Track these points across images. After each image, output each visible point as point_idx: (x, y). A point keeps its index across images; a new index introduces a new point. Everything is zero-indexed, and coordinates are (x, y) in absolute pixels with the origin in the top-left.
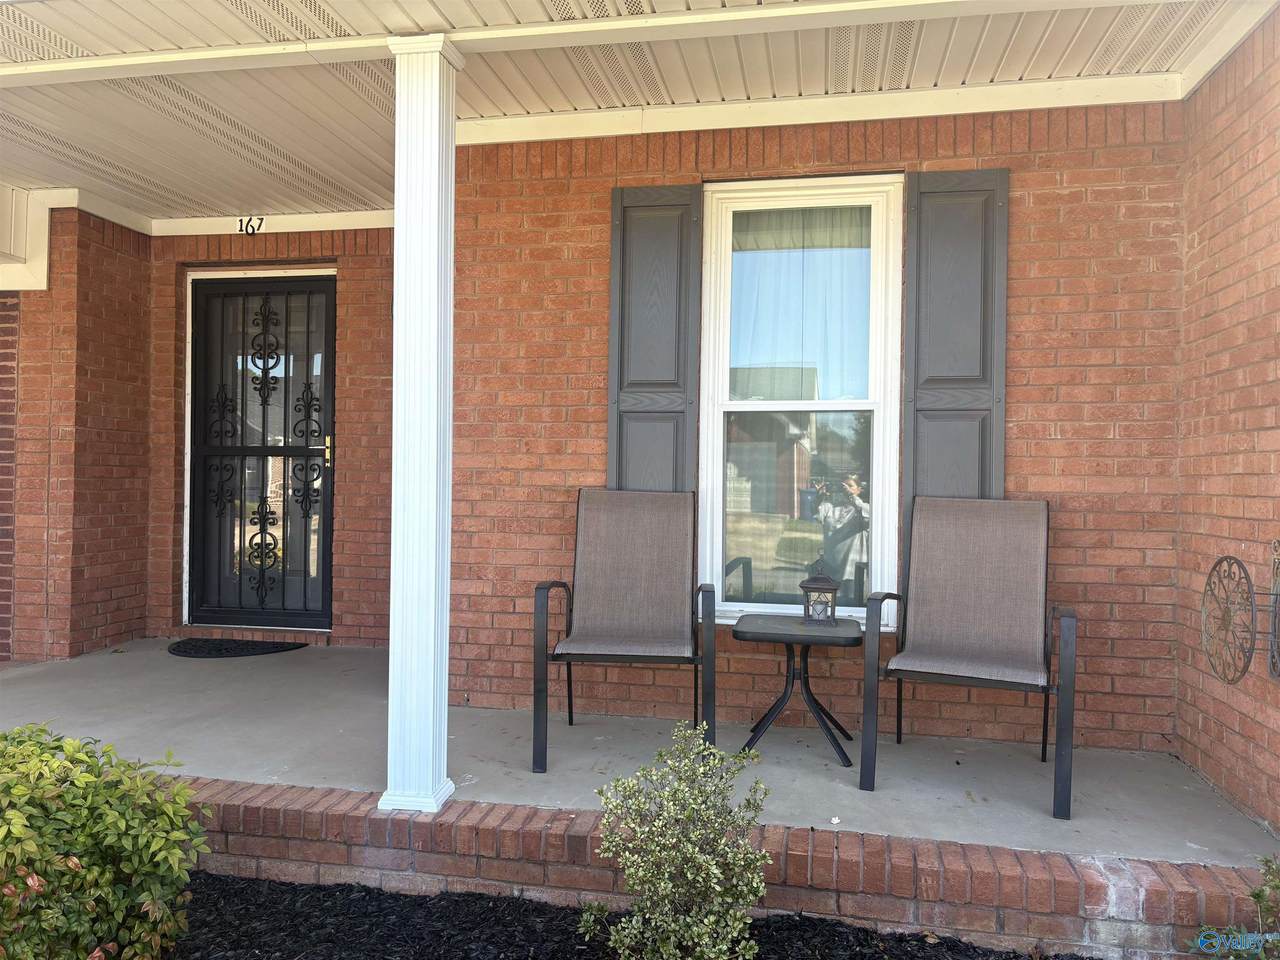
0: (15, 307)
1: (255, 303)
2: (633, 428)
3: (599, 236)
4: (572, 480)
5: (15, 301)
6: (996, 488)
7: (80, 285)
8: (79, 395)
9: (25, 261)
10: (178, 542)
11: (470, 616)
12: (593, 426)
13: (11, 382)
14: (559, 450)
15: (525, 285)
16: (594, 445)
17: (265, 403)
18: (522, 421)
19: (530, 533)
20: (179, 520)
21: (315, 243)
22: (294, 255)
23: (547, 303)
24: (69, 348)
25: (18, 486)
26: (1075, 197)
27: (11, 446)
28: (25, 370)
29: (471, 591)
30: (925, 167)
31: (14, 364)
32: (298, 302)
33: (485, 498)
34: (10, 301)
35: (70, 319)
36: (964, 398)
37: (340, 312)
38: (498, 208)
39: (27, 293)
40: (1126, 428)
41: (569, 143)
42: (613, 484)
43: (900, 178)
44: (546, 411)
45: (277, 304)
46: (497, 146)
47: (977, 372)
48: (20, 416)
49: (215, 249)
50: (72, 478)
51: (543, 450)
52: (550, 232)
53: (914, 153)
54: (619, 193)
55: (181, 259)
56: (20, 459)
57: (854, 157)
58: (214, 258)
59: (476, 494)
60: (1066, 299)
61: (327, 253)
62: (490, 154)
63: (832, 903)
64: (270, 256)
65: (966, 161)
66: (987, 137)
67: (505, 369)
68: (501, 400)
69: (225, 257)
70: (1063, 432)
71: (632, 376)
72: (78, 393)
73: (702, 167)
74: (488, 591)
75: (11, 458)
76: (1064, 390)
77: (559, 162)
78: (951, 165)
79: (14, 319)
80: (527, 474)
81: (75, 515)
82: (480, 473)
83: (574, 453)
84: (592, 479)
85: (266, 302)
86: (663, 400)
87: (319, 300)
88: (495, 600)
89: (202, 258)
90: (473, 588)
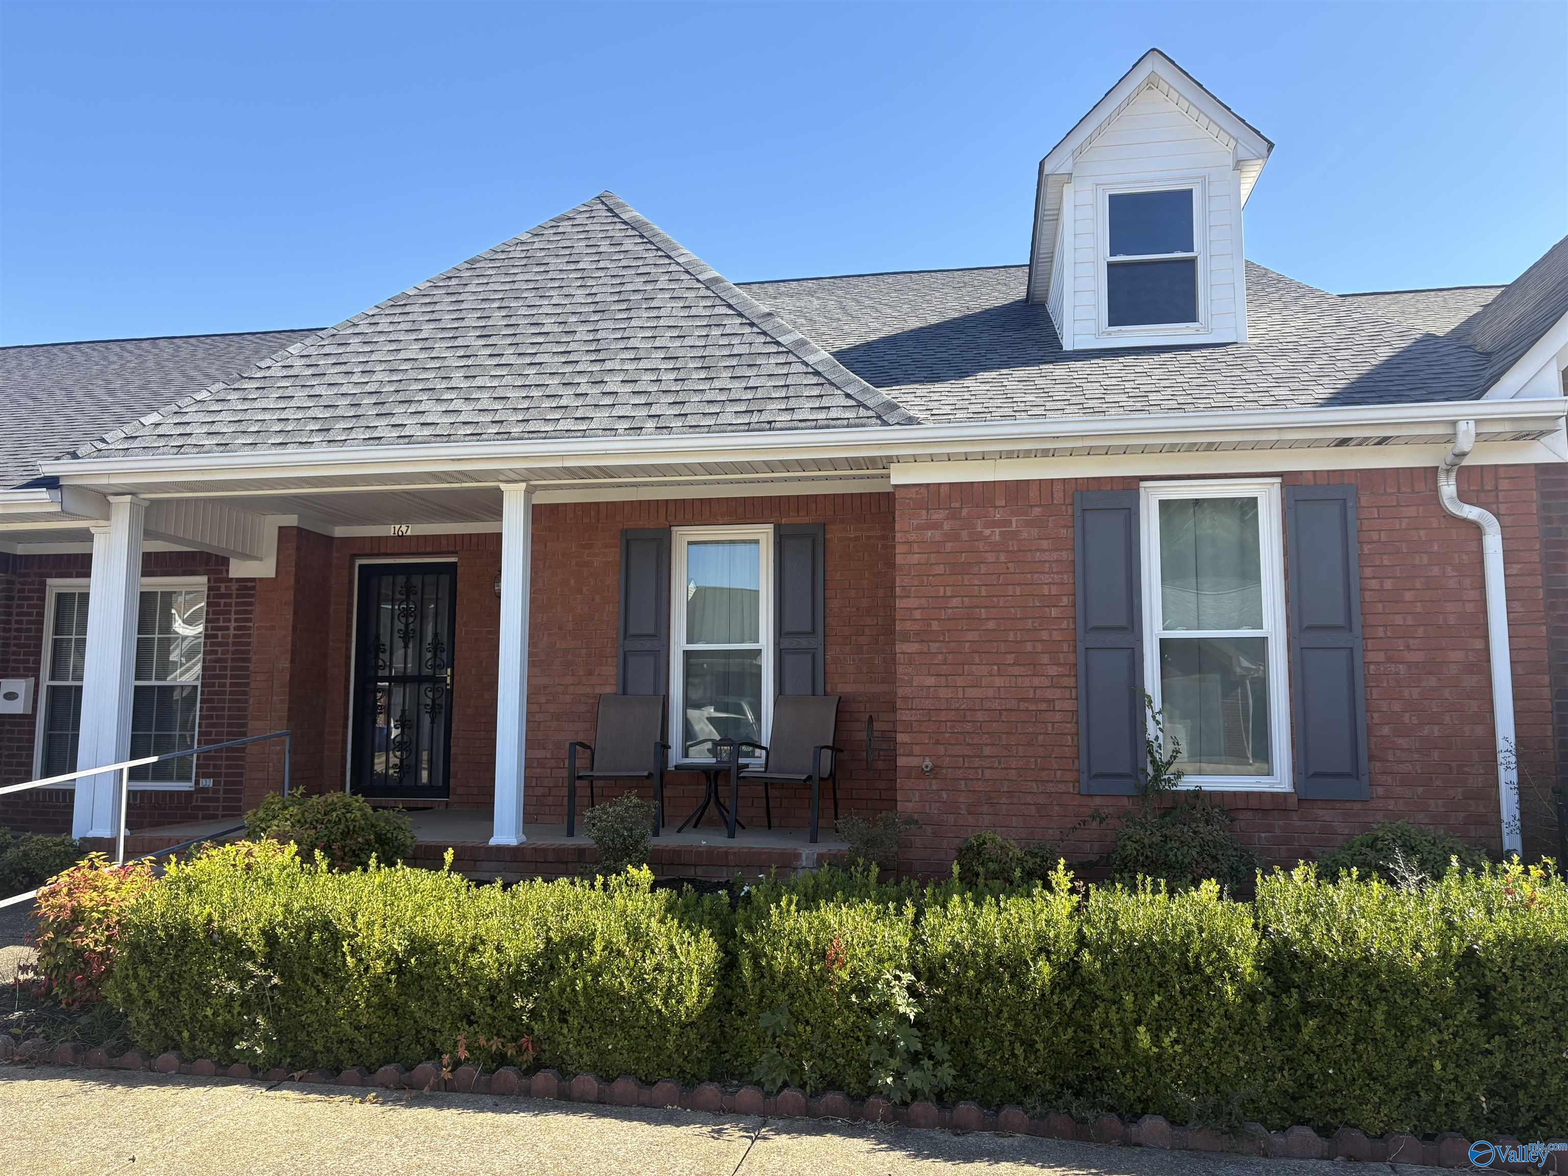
0: (253, 588)
1: (401, 580)
2: (631, 660)
3: (614, 554)
4: (598, 691)
5: (253, 584)
6: (820, 690)
7: (296, 574)
8: (293, 643)
9: (261, 560)
10: (345, 742)
11: (538, 770)
12: (610, 659)
13: (249, 636)
14: (590, 673)
15: (572, 582)
16: (610, 670)
17: (406, 647)
18: (570, 657)
19: (574, 721)
20: (345, 726)
21: (444, 542)
22: (429, 549)
23: (585, 590)
24: (288, 614)
25: (251, 702)
26: (857, 538)
27: (247, 677)
28: (258, 628)
29: (539, 756)
30: (783, 521)
31: (251, 624)
32: (430, 578)
33: (548, 702)
34: (249, 584)
35: (290, 596)
36: (804, 642)
37: (460, 586)
38: (558, 539)
39: (261, 579)
40: (884, 658)
41: (598, 504)
42: (620, 691)
43: (772, 526)
44: (584, 651)
45: (417, 580)
46: (558, 505)
47: (809, 629)
48: (254, 658)
49: (377, 545)
50: (287, 697)
51: (581, 673)
52: (587, 551)
53: (778, 514)
54: (624, 532)
55: (354, 552)
56: (252, 685)
57: (748, 516)
58: (376, 552)
59: (543, 700)
60: (854, 591)
61: (452, 549)
62: (554, 509)
63: (693, 872)
64: (413, 550)
65: (802, 519)
66: (814, 506)
67: (560, 628)
68: (558, 646)
69: (383, 551)
70: (853, 660)
71: (632, 631)
72: (292, 642)
73: (669, 518)
74: (549, 756)
75: (247, 685)
76: (854, 638)
77: (592, 513)
78: (797, 520)
79: (252, 596)
80: (572, 687)
81: (288, 721)
82: (545, 687)
83: (599, 675)
84: (608, 690)
85: (408, 580)
86: (648, 645)
87: (445, 579)
88: (553, 761)
89: (367, 551)
90: (540, 754)
